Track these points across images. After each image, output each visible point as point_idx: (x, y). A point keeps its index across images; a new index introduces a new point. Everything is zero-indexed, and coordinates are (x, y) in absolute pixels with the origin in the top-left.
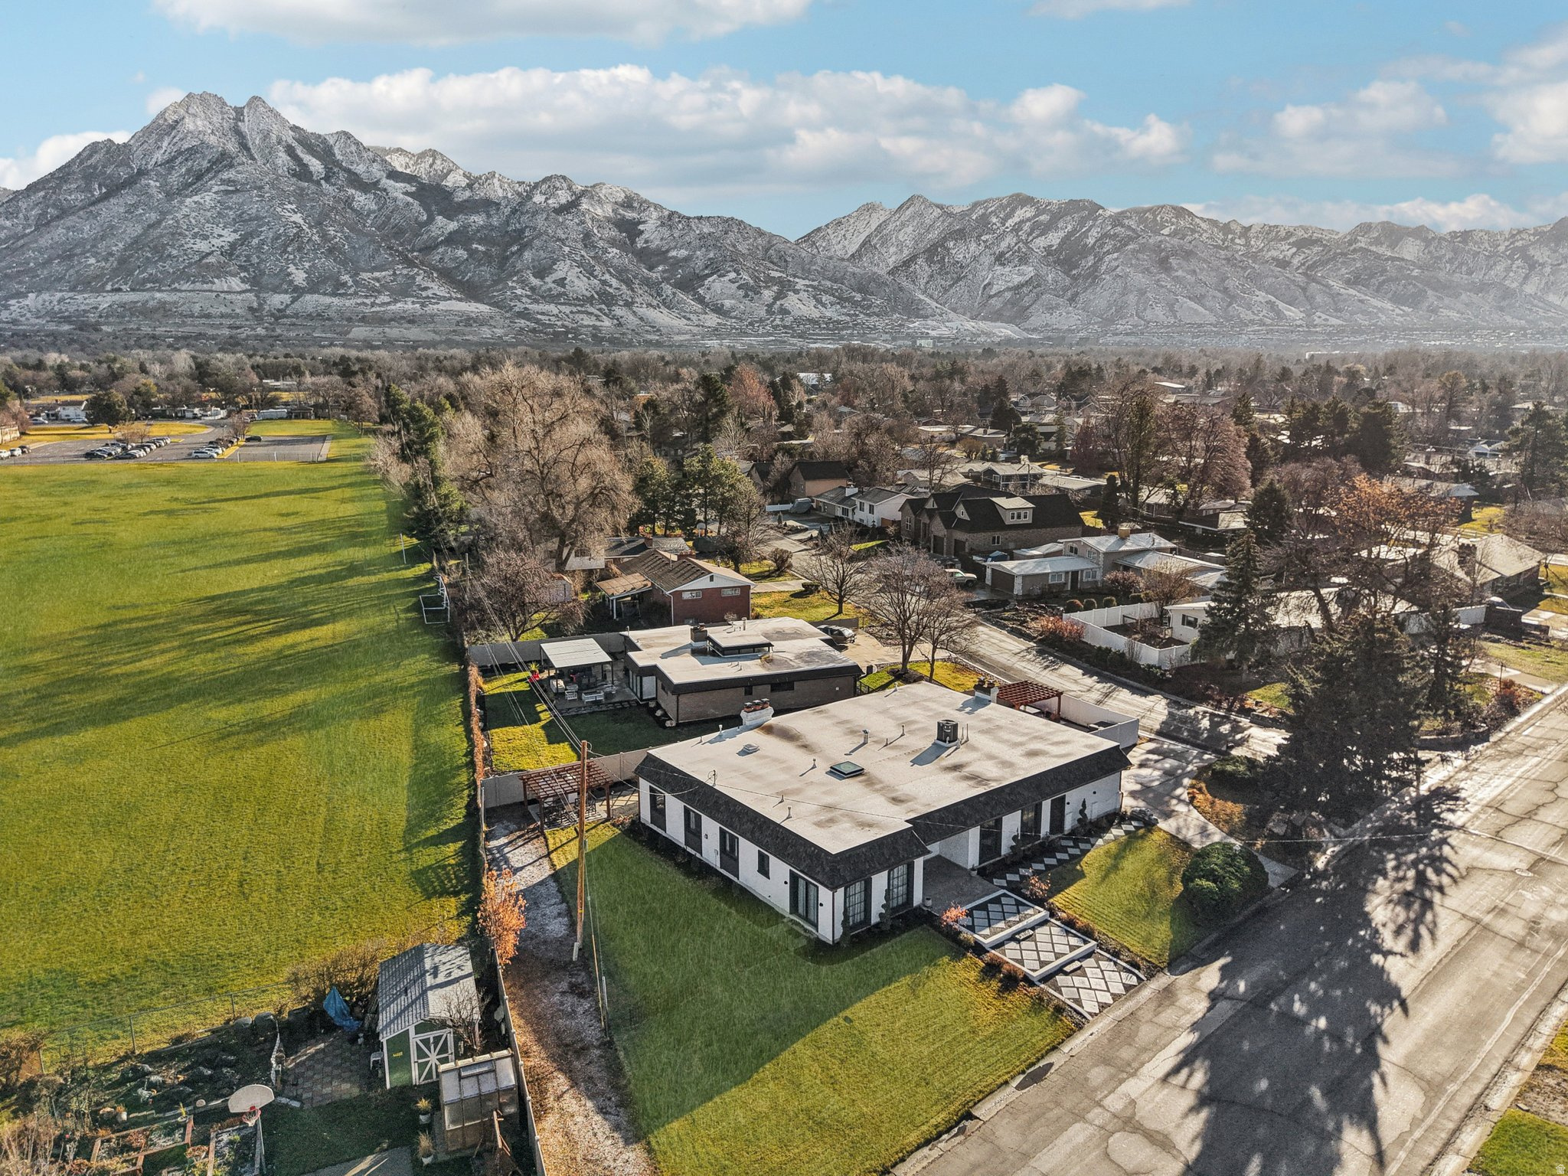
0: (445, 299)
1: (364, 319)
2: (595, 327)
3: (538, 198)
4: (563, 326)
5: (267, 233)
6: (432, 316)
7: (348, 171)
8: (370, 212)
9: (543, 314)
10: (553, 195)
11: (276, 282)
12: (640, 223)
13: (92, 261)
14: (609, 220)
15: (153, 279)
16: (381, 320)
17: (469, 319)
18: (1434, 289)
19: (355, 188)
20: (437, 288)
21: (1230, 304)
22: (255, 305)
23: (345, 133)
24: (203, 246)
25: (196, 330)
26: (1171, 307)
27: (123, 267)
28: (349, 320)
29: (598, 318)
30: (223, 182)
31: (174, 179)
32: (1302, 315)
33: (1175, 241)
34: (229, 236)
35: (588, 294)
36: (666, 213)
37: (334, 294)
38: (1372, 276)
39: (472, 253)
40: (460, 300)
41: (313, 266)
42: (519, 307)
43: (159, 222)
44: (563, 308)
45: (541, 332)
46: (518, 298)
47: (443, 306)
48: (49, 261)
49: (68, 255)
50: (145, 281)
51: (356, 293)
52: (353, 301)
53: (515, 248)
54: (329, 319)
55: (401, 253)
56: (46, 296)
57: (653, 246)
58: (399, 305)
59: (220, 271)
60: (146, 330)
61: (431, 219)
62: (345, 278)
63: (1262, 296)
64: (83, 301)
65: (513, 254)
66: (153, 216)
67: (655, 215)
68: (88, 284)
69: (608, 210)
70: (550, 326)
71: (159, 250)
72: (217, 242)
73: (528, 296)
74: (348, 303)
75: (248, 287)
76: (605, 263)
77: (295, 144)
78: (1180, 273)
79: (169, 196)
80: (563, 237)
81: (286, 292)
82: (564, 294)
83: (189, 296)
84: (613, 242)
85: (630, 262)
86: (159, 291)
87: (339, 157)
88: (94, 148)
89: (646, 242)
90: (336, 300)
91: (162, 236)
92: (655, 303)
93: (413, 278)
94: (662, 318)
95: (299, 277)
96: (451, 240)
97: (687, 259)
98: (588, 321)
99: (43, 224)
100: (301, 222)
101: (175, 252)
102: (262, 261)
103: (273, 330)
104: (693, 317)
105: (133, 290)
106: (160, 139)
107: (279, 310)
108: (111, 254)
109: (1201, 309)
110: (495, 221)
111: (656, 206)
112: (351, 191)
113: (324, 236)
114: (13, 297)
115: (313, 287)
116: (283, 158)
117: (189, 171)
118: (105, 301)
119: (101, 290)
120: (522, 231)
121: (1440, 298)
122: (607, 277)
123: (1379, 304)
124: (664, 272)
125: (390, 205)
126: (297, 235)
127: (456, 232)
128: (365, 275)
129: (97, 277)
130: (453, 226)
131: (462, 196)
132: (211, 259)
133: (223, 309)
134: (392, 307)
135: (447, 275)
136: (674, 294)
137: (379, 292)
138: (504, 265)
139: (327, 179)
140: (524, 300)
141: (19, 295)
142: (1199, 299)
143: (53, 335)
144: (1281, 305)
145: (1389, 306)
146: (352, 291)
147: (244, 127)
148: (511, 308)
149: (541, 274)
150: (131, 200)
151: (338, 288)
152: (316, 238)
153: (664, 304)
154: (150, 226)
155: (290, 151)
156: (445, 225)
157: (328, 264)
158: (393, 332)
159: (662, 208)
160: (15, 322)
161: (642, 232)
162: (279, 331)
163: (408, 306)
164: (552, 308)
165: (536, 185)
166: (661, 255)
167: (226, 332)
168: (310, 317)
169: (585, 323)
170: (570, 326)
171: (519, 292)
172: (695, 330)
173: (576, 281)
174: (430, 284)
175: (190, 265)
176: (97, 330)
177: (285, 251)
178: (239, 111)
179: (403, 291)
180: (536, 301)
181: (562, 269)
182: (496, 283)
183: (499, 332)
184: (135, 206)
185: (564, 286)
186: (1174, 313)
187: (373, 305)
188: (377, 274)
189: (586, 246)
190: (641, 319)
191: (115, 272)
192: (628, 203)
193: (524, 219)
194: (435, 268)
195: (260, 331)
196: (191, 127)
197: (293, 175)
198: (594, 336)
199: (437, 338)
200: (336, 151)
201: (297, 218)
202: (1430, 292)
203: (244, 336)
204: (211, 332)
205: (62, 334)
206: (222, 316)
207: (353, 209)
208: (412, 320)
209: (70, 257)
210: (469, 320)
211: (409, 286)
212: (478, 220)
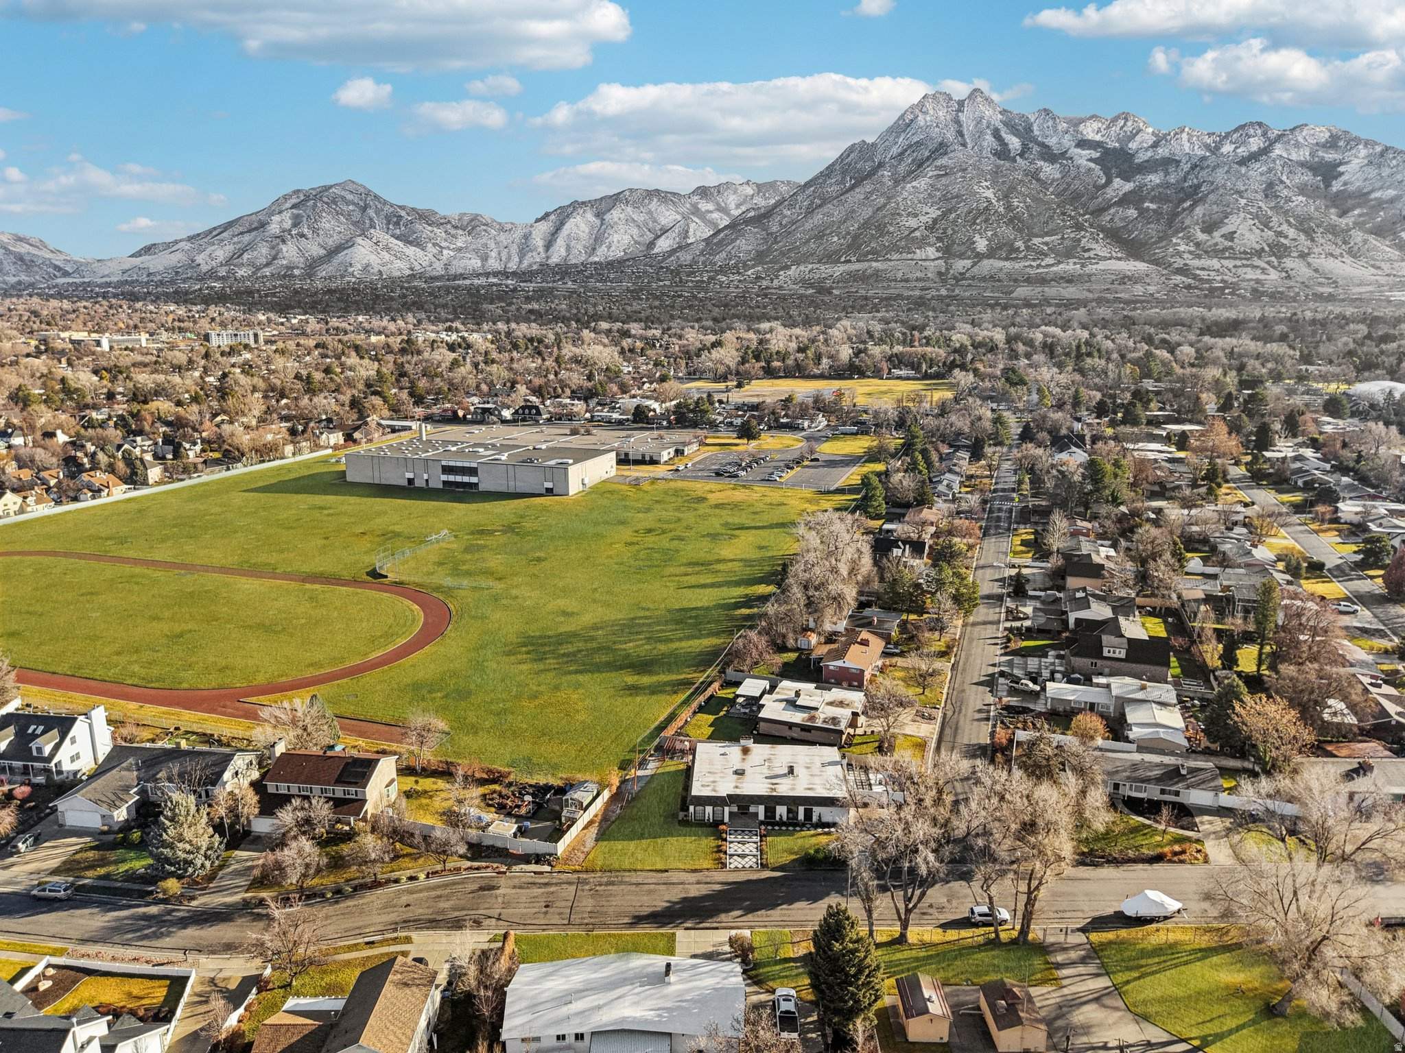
0: (1106, 259)
1: (1029, 280)
2: (1258, 281)
3: (1227, 148)
4: (1223, 281)
5: (962, 209)
6: (1090, 276)
7: (1043, 145)
8: (1053, 180)
9: (1203, 269)
10: (1244, 143)
11: (963, 248)
12: (1341, 164)
13: (836, 239)
14: (1302, 164)
15: (874, 252)
16: (1043, 281)
17: (1125, 277)
19: (1045, 160)
20: (1100, 249)
22: (943, 270)
23: (1045, 110)
24: (913, 223)
25: (897, 292)
27: (855, 244)
28: (1016, 281)
29: (1264, 271)
30: (938, 168)
31: (902, 169)
34: (934, 213)
35: (1258, 247)
36: (1378, 149)
37: (1007, 259)
39: (1142, 212)
40: (1119, 259)
41: (995, 234)
42: (1179, 263)
43: (885, 205)
44: (1225, 263)
45: (1196, 288)
46: (1179, 254)
47: (1102, 265)
48: (808, 241)
49: (820, 235)
50: (868, 253)
51: (1025, 257)
52: (1022, 264)
53: (1187, 204)
54: (999, 281)
55: (1072, 218)
56: (802, 268)
57: (1351, 188)
58: (1061, 266)
59: (922, 243)
60: (862, 292)
61: (1109, 182)
62: (1019, 244)
64: (825, 270)
65: (1184, 210)
66: (882, 200)
67: (1363, 152)
68: (831, 258)
69: (1304, 154)
70: (1208, 281)
71: (881, 229)
72: (922, 219)
73: (1190, 252)
74: (1017, 266)
75: (940, 255)
76: (1286, 213)
77: (1001, 126)
79: (897, 182)
80: (1242, 188)
81: (969, 258)
82: (1231, 248)
83: (895, 265)
84: (1302, 190)
85: (1317, 209)
86: (877, 261)
87: (1036, 133)
88: (851, 149)
89: (1345, 184)
90: (1007, 264)
91: (885, 216)
92: (1338, 251)
93: (1079, 240)
94: (1342, 267)
95: (981, 245)
96: (1124, 201)
97: (1392, 201)
98: (1251, 274)
99: (810, 211)
100: (992, 196)
101: (892, 229)
102: (955, 232)
103: (953, 291)
104: (1386, 267)
105: (858, 261)
106: (898, 137)
107: (961, 274)
108: (848, 233)
110: (1172, 179)
111: (1367, 143)
112: (1040, 163)
113: (1009, 208)
114: (782, 269)
115: (991, 254)
116: (989, 138)
117: (913, 161)
118: (839, 270)
119: (838, 261)
120: (1199, 186)
122: (1285, 227)
124: (1360, 215)
125: (1073, 173)
126: (986, 209)
127: (1130, 192)
128: (1036, 241)
129: (836, 252)
130: (1129, 186)
131: (1141, 157)
132: (917, 234)
133: (919, 274)
134: (1055, 269)
135: (1115, 236)
136: (1365, 242)
137: (1046, 255)
138: (1172, 223)
139: (1022, 155)
140: (1185, 256)
141: (787, 267)
143: (801, 297)
146: (1021, 256)
147: (962, 117)
148: (1170, 265)
149: (1209, 228)
150: (868, 188)
151: (1010, 252)
152: (1001, 209)
153: (1350, 252)
154: (878, 209)
155: (996, 134)
156: (1121, 186)
157: (1007, 232)
158: (1051, 291)
159: (1376, 143)
160: (780, 288)
161: (1341, 174)
162: (957, 291)
163: (1070, 267)
164: (1215, 263)
165: (1228, 135)
166: (1361, 197)
167: (917, 293)
168: (984, 279)
169: (1248, 277)
170: (1231, 280)
171: (1182, 248)
172: (1383, 280)
173: (1248, 235)
174: (1093, 246)
175: (901, 239)
176: (830, 293)
177: (974, 223)
178: (961, 103)
179: (1068, 254)
180: (1199, 257)
181: (1233, 223)
182: (1161, 239)
183: (1152, 289)
184: (871, 193)
185: (1232, 240)
187: (1039, 266)
188: (1047, 239)
189: (1267, 196)
190: (1316, 270)
191: (849, 247)
192: (1332, 143)
193: (1204, 173)
194: (1102, 229)
195: (944, 292)
196: (922, 124)
197: (994, 155)
198: (1255, 291)
199: (1091, 296)
200: (1035, 128)
201: (989, 194)
203: (929, 296)
204: (906, 293)
205: (806, 296)
206: (918, 280)
207: (1038, 180)
208: (1070, 280)
209: (821, 237)
210: (1124, 279)
211: (1075, 247)
212: (1155, 179)
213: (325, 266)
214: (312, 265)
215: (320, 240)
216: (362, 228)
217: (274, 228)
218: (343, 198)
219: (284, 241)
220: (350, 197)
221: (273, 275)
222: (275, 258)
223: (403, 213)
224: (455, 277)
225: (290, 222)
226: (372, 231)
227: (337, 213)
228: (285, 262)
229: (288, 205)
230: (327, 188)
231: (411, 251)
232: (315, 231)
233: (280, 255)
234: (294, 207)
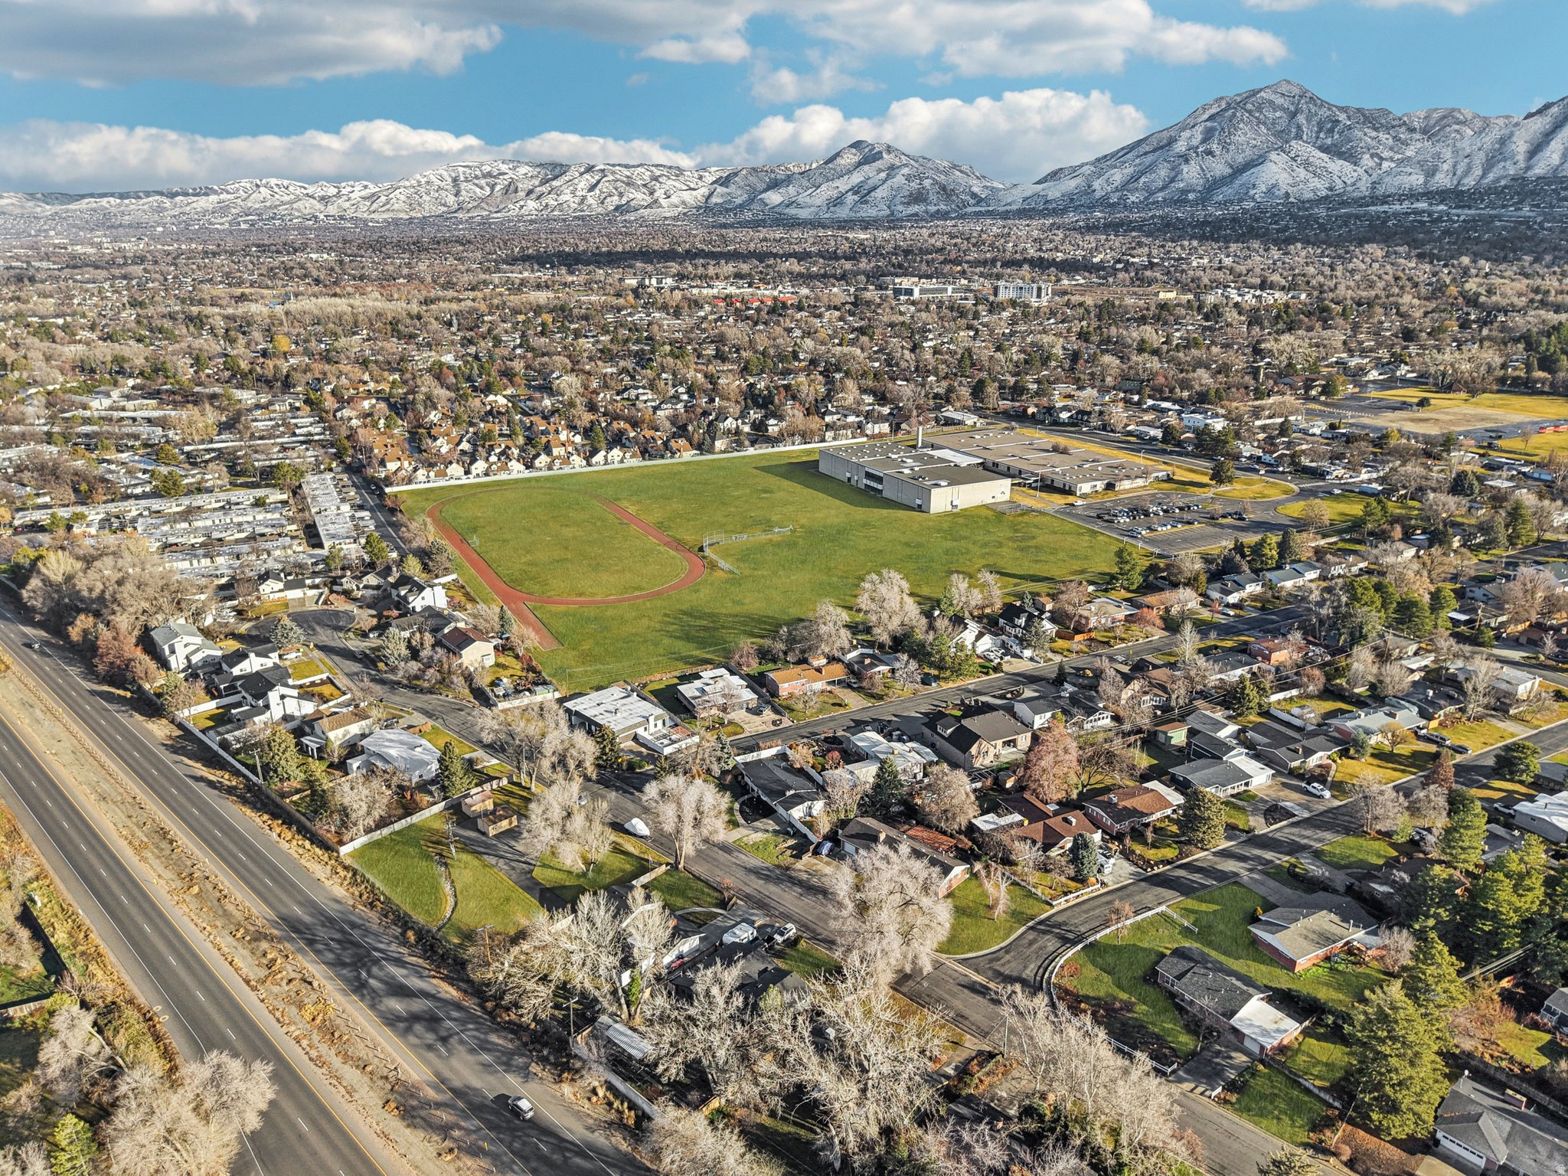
213: (1225, 189)
214: (1214, 185)
215: (1228, 157)
216: (1283, 137)
217: (1181, 147)
218: (1271, 102)
219: (1187, 161)
220: (1280, 101)
221: (1165, 200)
222: (1172, 180)
223: (1342, 117)
224: (1385, 200)
225: (1199, 137)
226: (1293, 143)
227: (1259, 122)
228: (1182, 185)
229: (1206, 116)
230: (1254, 93)
231: (1337, 166)
232: (1225, 147)
233: (1179, 177)
234: (1211, 118)
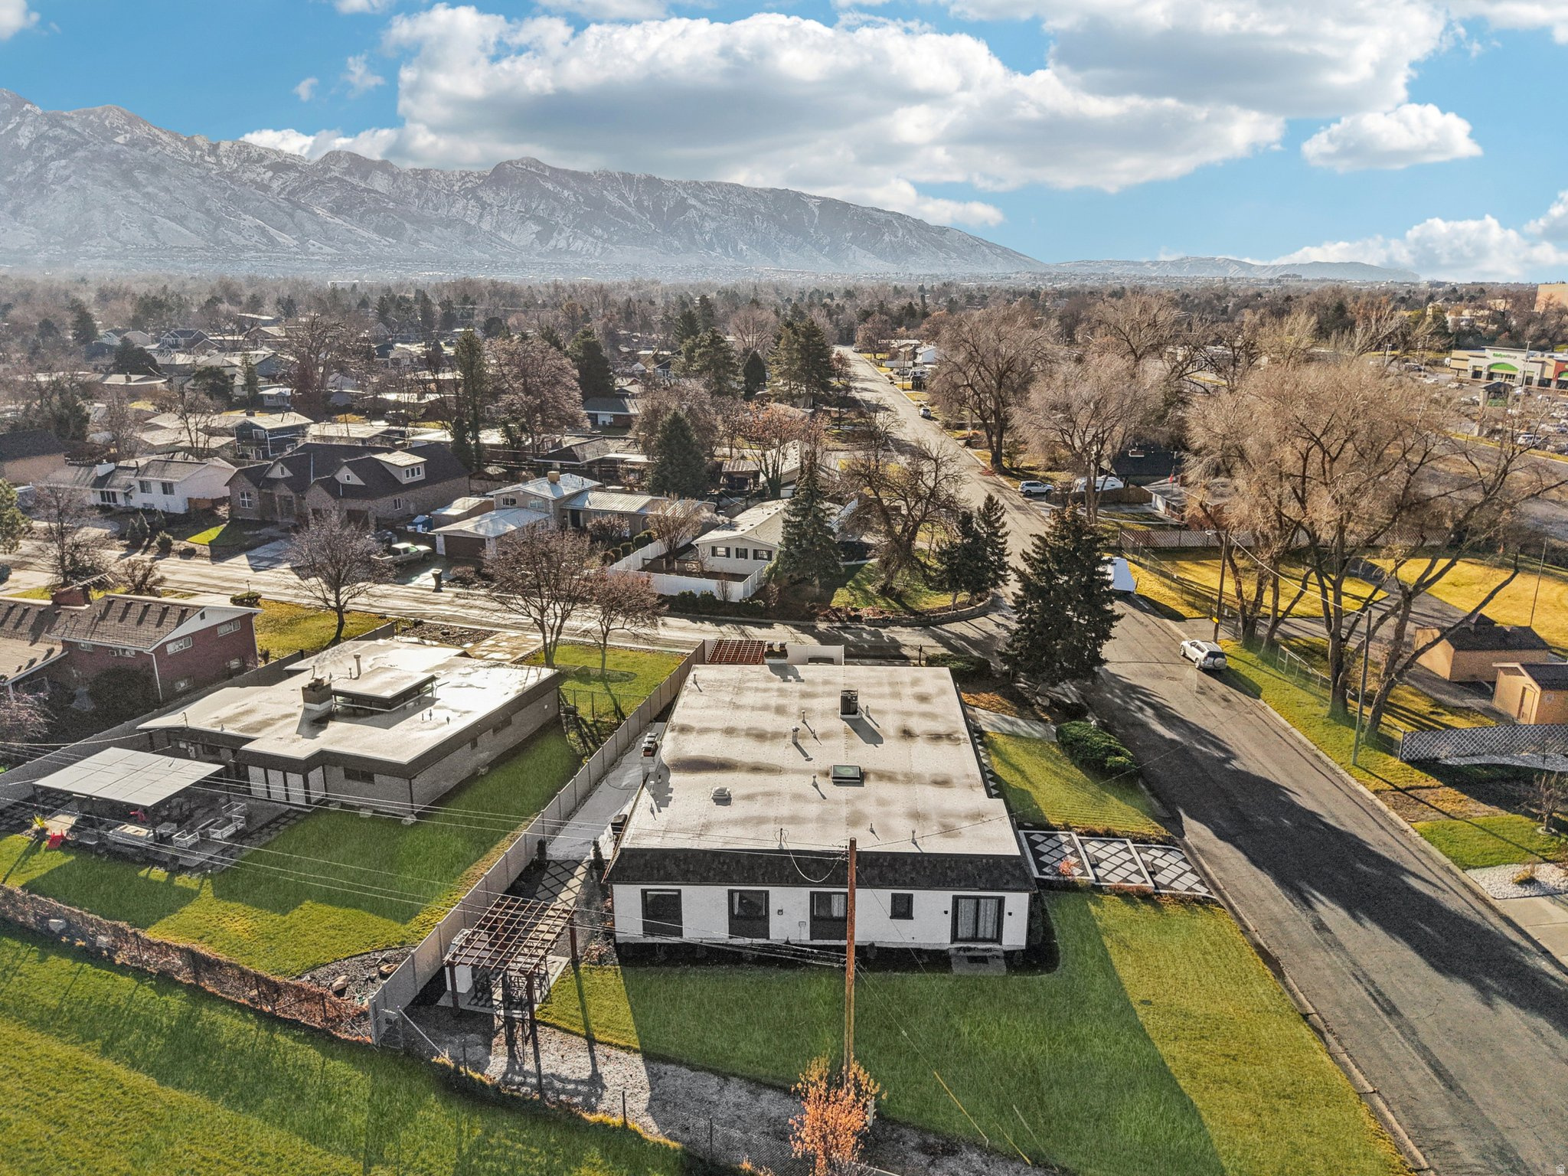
18: (412, 223)
21: (216, 227)
26: (149, 227)
32: (296, 243)
33: (136, 152)
38: (352, 207)
63: (249, 221)
78: (150, 189)
109: (184, 230)
121: (418, 231)
123: (366, 234)
142: (181, 220)
144: (272, 231)
145: (375, 236)
186: (154, 234)
202: (407, 225)
